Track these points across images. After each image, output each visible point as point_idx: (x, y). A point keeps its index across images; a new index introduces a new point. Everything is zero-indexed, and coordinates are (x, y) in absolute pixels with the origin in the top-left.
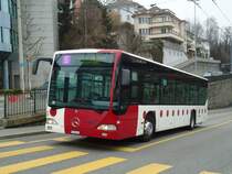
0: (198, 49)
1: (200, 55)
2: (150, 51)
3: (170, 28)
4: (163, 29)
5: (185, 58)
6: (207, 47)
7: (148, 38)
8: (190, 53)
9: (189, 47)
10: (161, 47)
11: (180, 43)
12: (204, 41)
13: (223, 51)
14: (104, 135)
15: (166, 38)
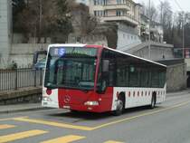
0: (152, 33)
1: (153, 39)
2: (104, 33)
3: (125, 11)
4: (118, 12)
5: (139, 41)
6: (161, 31)
7: (102, 20)
8: (144, 37)
9: (142, 30)
10: (115, 29)
11: (134, 26)
12: (158, 25)
13: (176, 35)
14: (90, 108)
15: (120, 21)
